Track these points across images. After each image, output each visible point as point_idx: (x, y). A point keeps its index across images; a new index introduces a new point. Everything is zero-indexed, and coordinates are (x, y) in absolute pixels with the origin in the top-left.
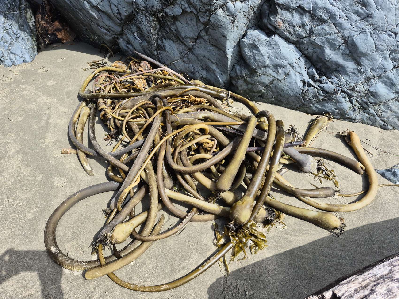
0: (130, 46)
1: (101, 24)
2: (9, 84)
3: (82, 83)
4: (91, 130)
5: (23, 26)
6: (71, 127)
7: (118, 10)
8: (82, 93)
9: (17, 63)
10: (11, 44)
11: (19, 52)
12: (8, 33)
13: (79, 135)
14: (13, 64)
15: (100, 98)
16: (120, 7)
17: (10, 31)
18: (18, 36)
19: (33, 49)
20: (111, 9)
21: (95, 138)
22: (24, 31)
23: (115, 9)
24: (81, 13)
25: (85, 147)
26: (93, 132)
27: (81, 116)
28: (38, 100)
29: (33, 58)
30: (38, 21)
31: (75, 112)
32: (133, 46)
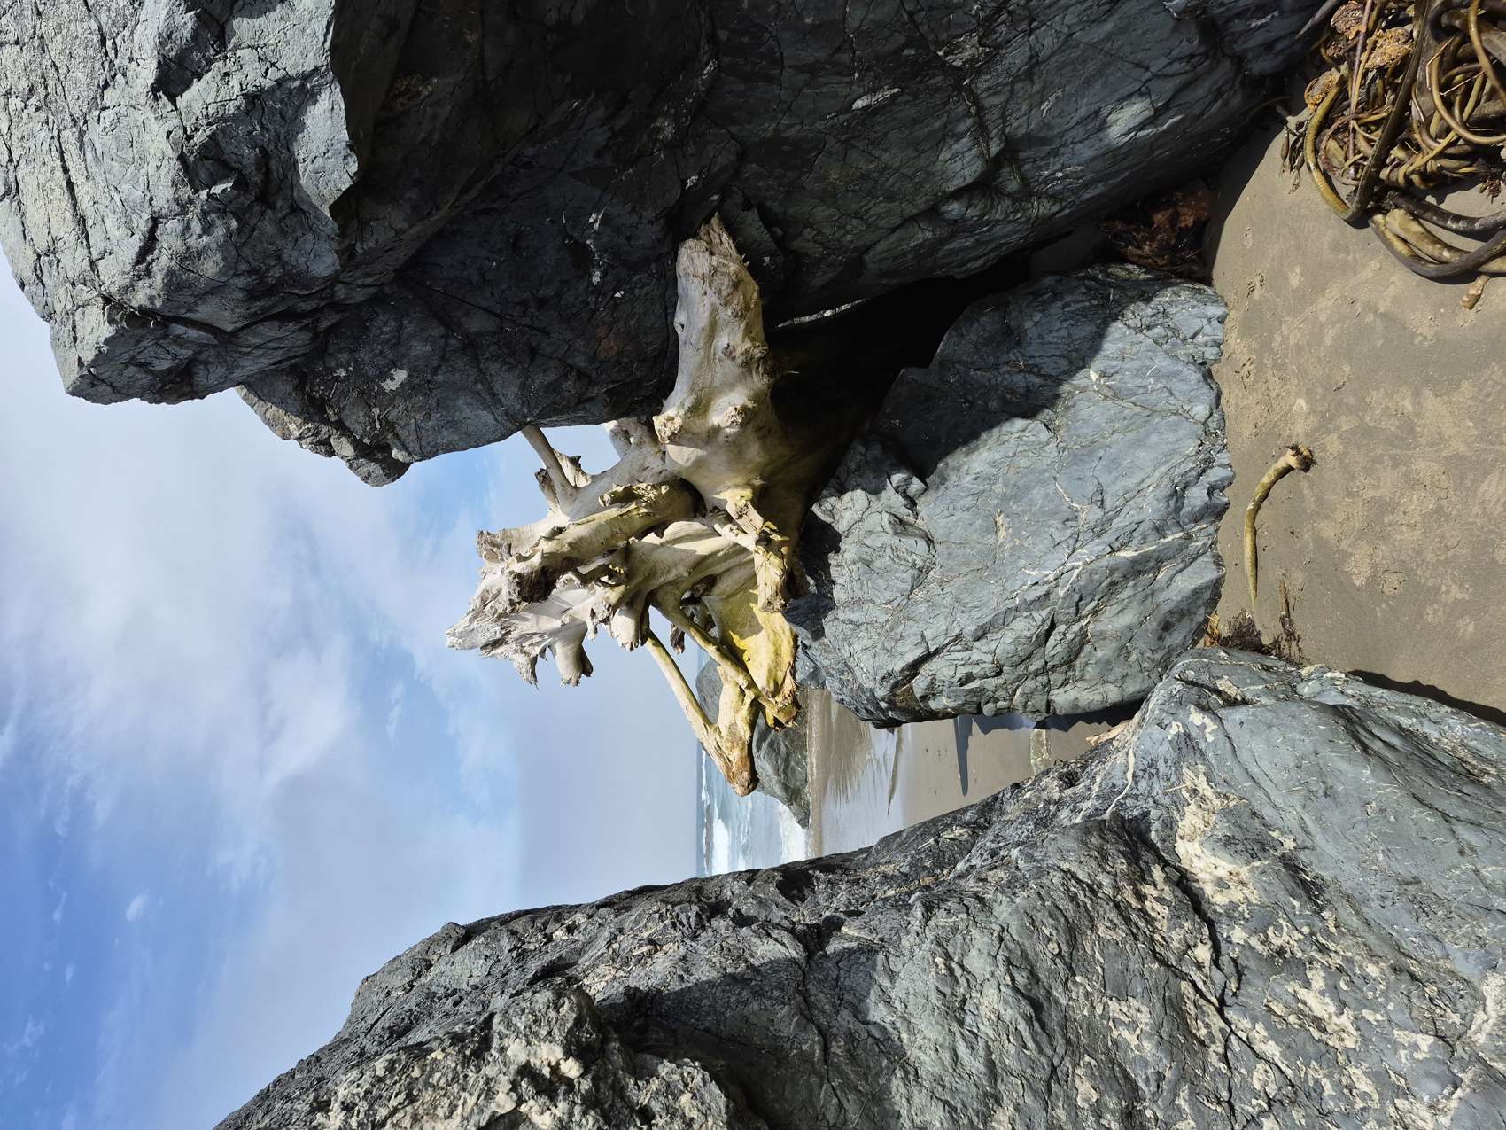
0: (1279, 47)
1: (1197, 111)
2: (1260, 368)
3: (1326, 206)
4: (1449, 223)
5: (1144, 292)
6: (1418, 267)
7: (1180, 59)
8: (1349, 214)
9: (1220, 336)
10: (1175, 330)
11: (1197, 324)
12: (1149, 328)
13: (1446, 254)
14: (1218, 344)
15: (1379, 172)
16: (1175, 53)
17: (1146, 321)
18: (1161, 309)
19: (1200, 292)
20: (1173, 76)
21: (1472, 220)
22: (1155, 294)
23: (1177, 66)
24: (1158, 152)
25: (1479, 250)
26: (1457, 218)
27: (1403, 235)
28: (1322, 318)
29: (1218, 300)
30: (1140, 257)
31: (1389, 245)
32: (1284, 37)
